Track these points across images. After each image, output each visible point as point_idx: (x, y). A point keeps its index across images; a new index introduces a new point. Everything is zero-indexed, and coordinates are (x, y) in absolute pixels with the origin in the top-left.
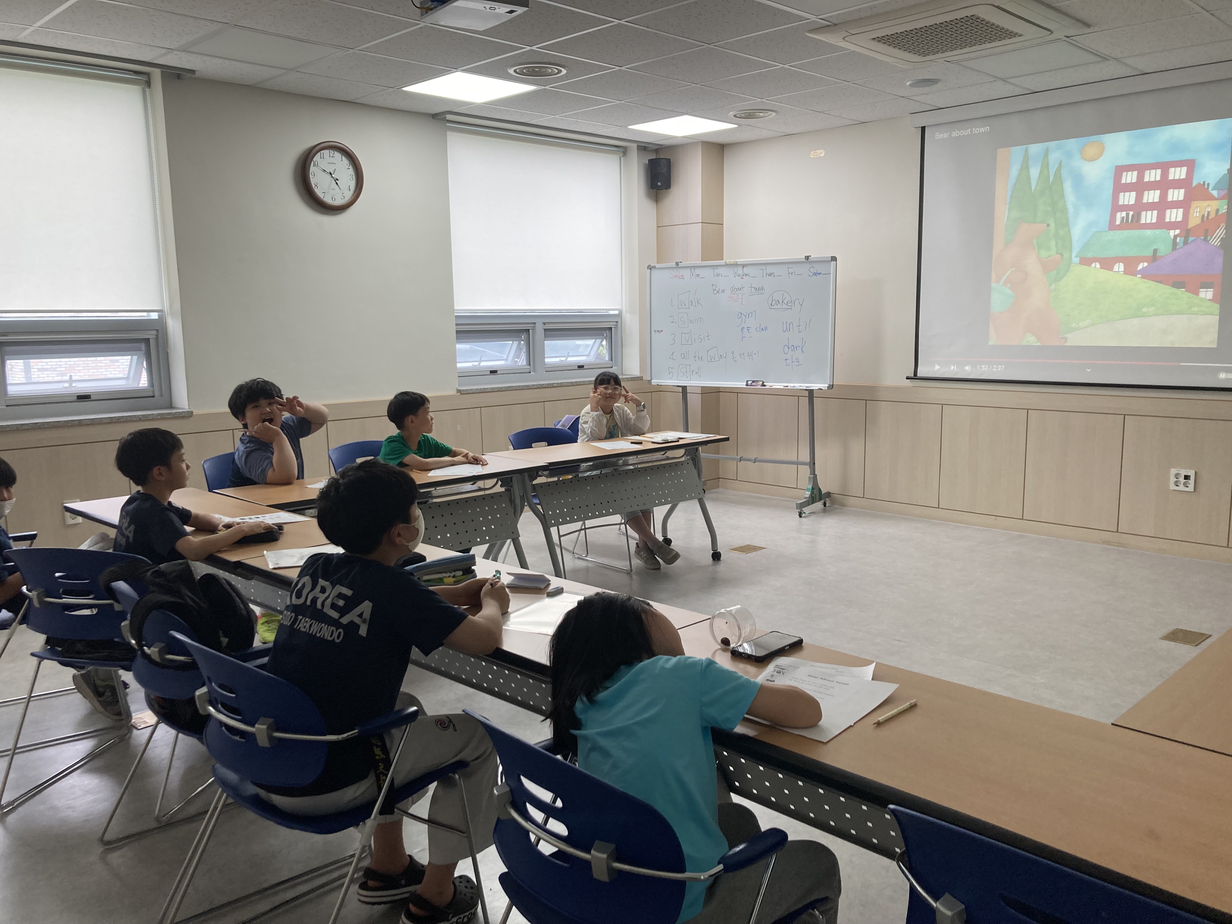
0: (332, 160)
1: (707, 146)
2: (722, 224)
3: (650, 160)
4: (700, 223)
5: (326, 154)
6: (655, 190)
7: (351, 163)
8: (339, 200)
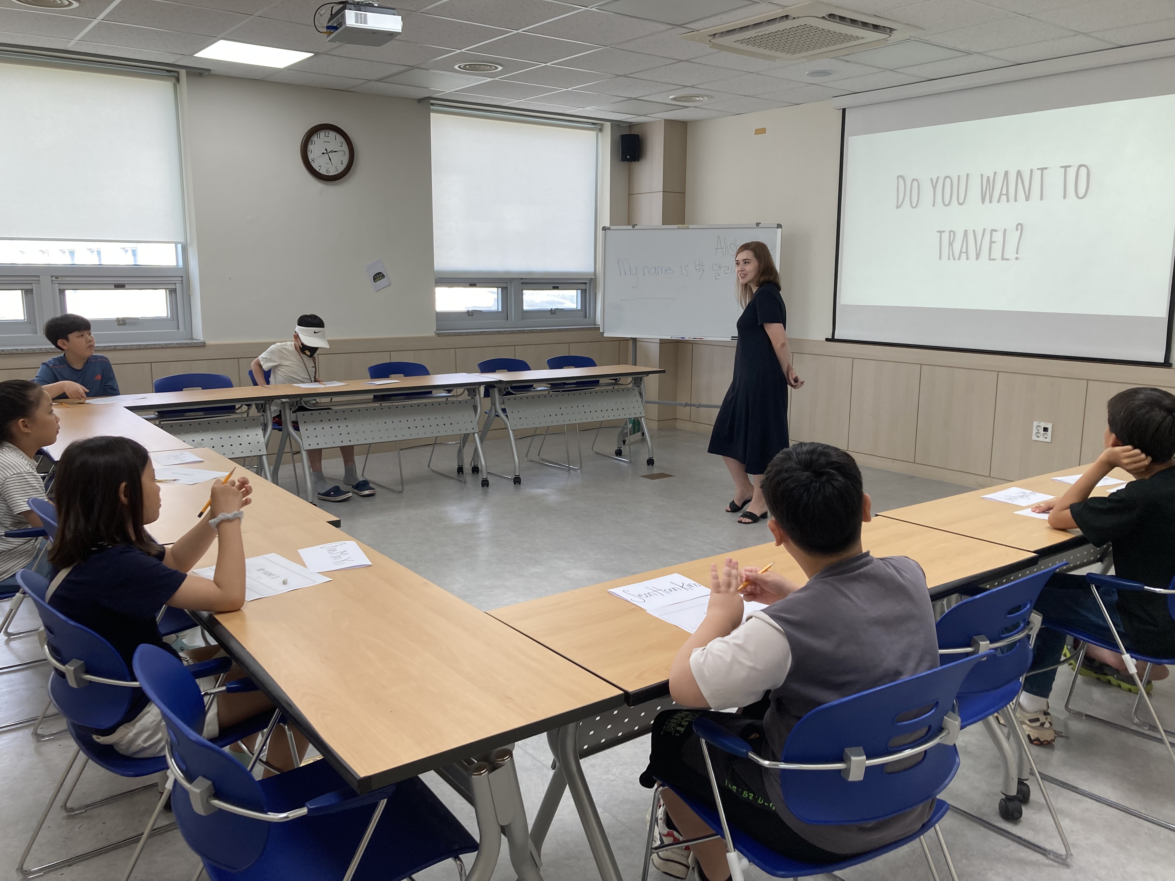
0: (327, 139)
1: (669, 123)
2: (684, 193)
3: (622, 135)
4: (661, 192)
5: (322, 134)
6: (626, 162)
7: (344, 141)
8: (332, 173)
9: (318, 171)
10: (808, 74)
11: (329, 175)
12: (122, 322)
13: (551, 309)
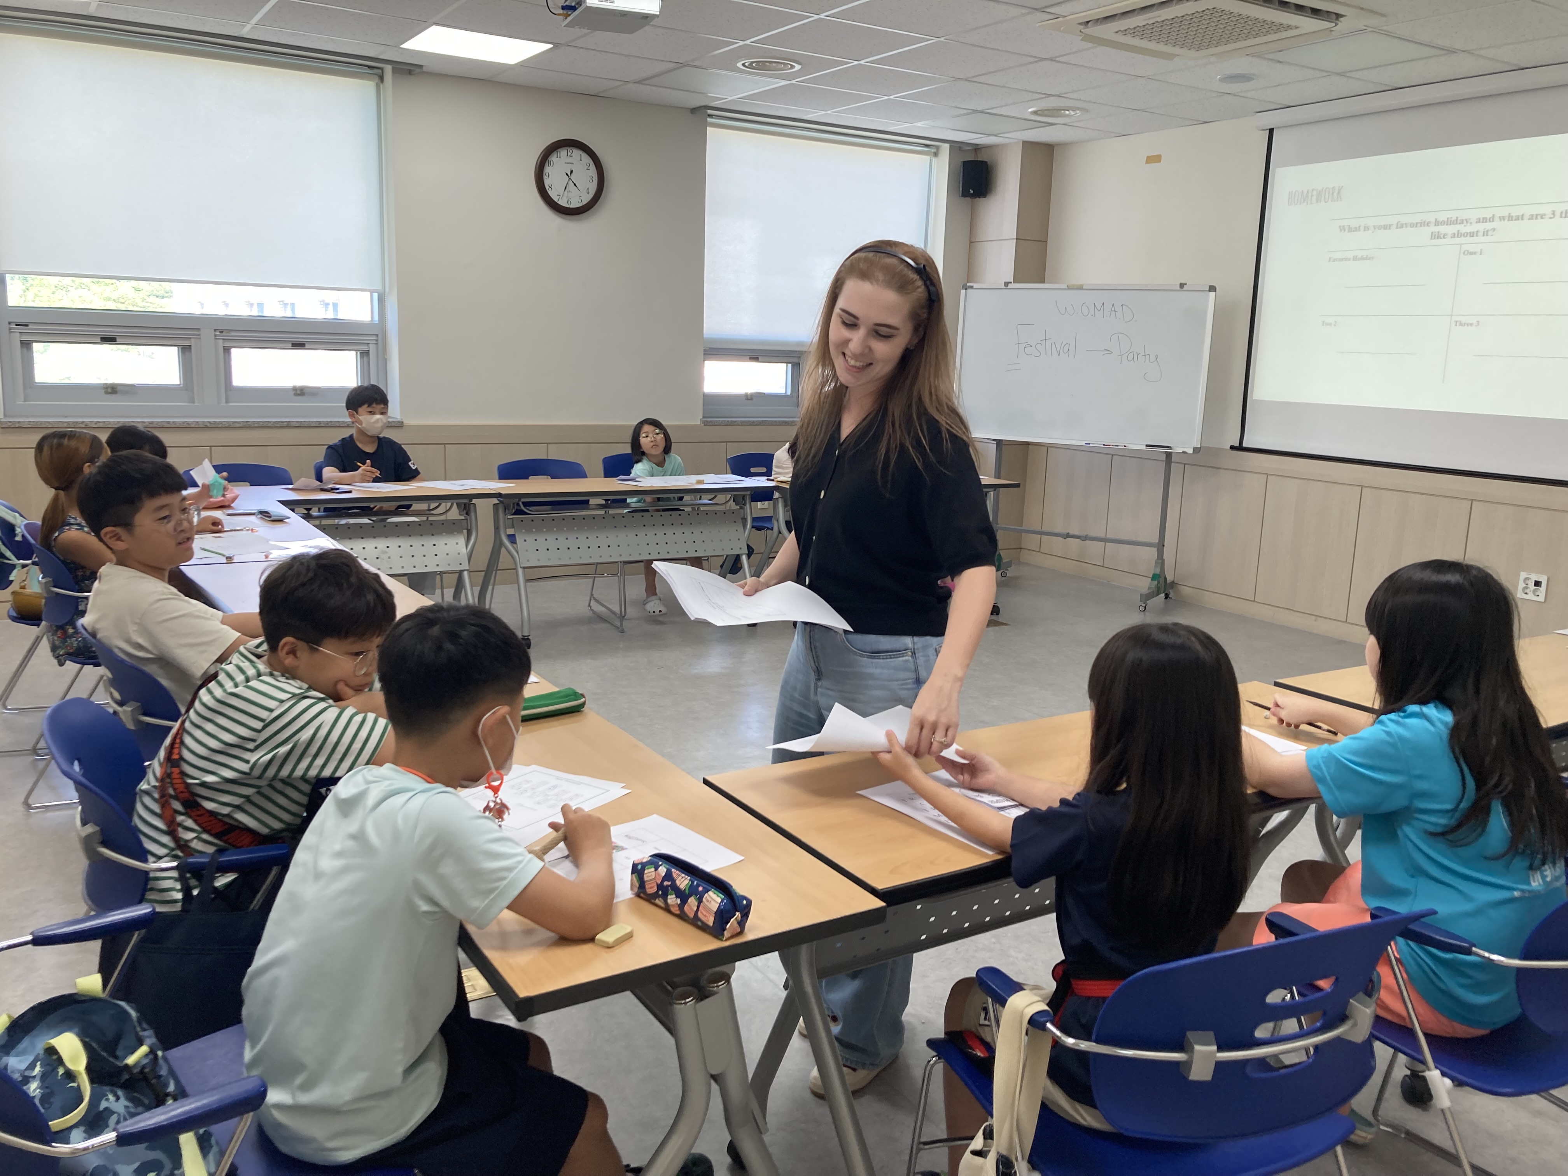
0: (570, 160)
1: (1028, 146)
2: (1046, 242)
3: (964, 162)
4: (1013, 239)
5: (563, 152)
6: (968, 199)
7: (592, 163)
8: (575, 205)
9: (556, 200)
10: (1221, 80)
11: (571, 207)
12: (300, 392)
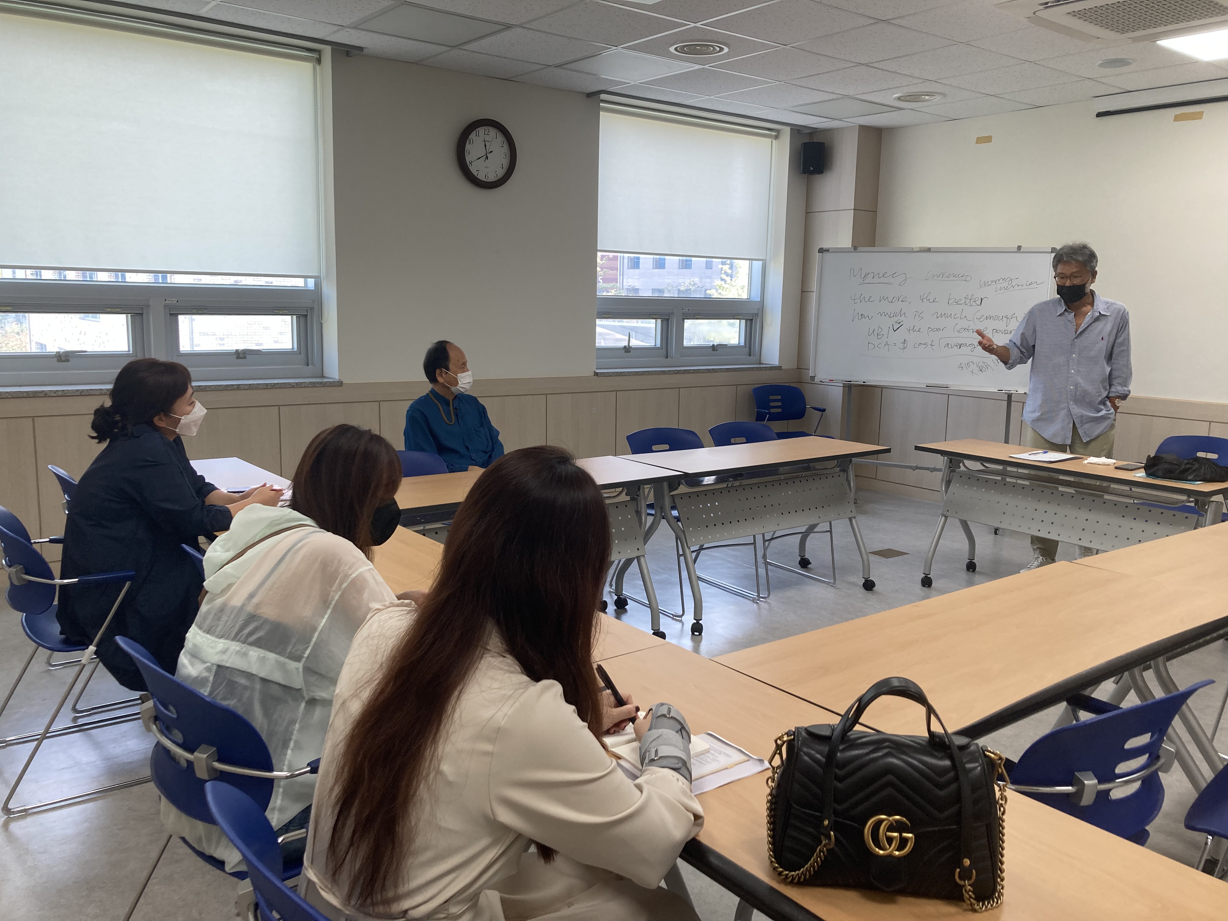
0: (487, 138)
1: (864, 130)
2: (876, 212)
3: (804, 143)
4: (851, 209)
5: (481, 130)
6: (806, 175)
7: (505, 141)
8: (492, 178)
9: (476, 175)
10: (1099, 65)
11: (488, 181)
12: (241, 355)
13: (713, 345)
